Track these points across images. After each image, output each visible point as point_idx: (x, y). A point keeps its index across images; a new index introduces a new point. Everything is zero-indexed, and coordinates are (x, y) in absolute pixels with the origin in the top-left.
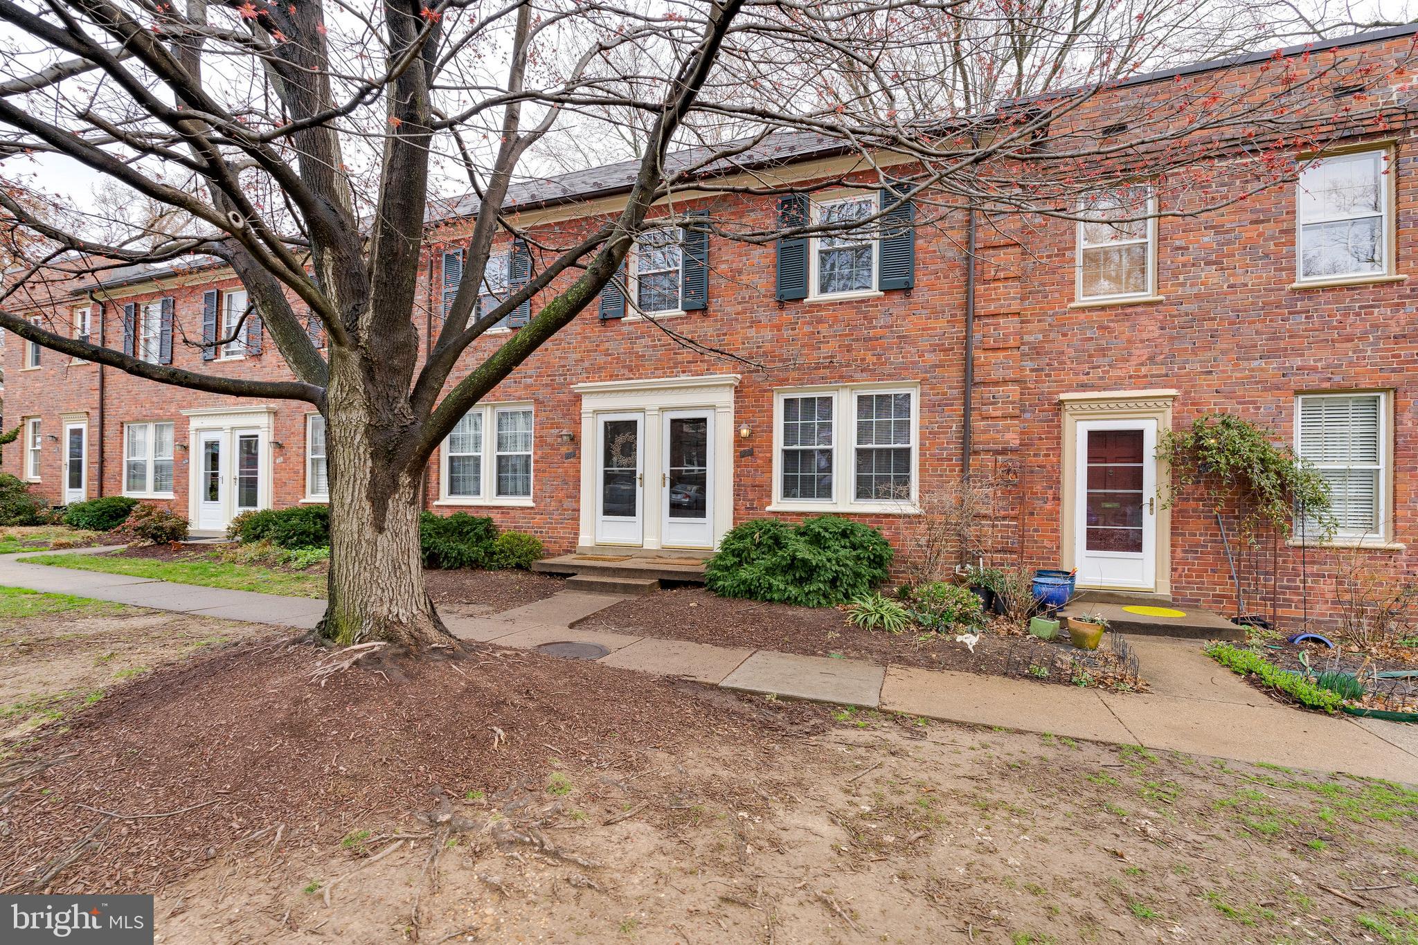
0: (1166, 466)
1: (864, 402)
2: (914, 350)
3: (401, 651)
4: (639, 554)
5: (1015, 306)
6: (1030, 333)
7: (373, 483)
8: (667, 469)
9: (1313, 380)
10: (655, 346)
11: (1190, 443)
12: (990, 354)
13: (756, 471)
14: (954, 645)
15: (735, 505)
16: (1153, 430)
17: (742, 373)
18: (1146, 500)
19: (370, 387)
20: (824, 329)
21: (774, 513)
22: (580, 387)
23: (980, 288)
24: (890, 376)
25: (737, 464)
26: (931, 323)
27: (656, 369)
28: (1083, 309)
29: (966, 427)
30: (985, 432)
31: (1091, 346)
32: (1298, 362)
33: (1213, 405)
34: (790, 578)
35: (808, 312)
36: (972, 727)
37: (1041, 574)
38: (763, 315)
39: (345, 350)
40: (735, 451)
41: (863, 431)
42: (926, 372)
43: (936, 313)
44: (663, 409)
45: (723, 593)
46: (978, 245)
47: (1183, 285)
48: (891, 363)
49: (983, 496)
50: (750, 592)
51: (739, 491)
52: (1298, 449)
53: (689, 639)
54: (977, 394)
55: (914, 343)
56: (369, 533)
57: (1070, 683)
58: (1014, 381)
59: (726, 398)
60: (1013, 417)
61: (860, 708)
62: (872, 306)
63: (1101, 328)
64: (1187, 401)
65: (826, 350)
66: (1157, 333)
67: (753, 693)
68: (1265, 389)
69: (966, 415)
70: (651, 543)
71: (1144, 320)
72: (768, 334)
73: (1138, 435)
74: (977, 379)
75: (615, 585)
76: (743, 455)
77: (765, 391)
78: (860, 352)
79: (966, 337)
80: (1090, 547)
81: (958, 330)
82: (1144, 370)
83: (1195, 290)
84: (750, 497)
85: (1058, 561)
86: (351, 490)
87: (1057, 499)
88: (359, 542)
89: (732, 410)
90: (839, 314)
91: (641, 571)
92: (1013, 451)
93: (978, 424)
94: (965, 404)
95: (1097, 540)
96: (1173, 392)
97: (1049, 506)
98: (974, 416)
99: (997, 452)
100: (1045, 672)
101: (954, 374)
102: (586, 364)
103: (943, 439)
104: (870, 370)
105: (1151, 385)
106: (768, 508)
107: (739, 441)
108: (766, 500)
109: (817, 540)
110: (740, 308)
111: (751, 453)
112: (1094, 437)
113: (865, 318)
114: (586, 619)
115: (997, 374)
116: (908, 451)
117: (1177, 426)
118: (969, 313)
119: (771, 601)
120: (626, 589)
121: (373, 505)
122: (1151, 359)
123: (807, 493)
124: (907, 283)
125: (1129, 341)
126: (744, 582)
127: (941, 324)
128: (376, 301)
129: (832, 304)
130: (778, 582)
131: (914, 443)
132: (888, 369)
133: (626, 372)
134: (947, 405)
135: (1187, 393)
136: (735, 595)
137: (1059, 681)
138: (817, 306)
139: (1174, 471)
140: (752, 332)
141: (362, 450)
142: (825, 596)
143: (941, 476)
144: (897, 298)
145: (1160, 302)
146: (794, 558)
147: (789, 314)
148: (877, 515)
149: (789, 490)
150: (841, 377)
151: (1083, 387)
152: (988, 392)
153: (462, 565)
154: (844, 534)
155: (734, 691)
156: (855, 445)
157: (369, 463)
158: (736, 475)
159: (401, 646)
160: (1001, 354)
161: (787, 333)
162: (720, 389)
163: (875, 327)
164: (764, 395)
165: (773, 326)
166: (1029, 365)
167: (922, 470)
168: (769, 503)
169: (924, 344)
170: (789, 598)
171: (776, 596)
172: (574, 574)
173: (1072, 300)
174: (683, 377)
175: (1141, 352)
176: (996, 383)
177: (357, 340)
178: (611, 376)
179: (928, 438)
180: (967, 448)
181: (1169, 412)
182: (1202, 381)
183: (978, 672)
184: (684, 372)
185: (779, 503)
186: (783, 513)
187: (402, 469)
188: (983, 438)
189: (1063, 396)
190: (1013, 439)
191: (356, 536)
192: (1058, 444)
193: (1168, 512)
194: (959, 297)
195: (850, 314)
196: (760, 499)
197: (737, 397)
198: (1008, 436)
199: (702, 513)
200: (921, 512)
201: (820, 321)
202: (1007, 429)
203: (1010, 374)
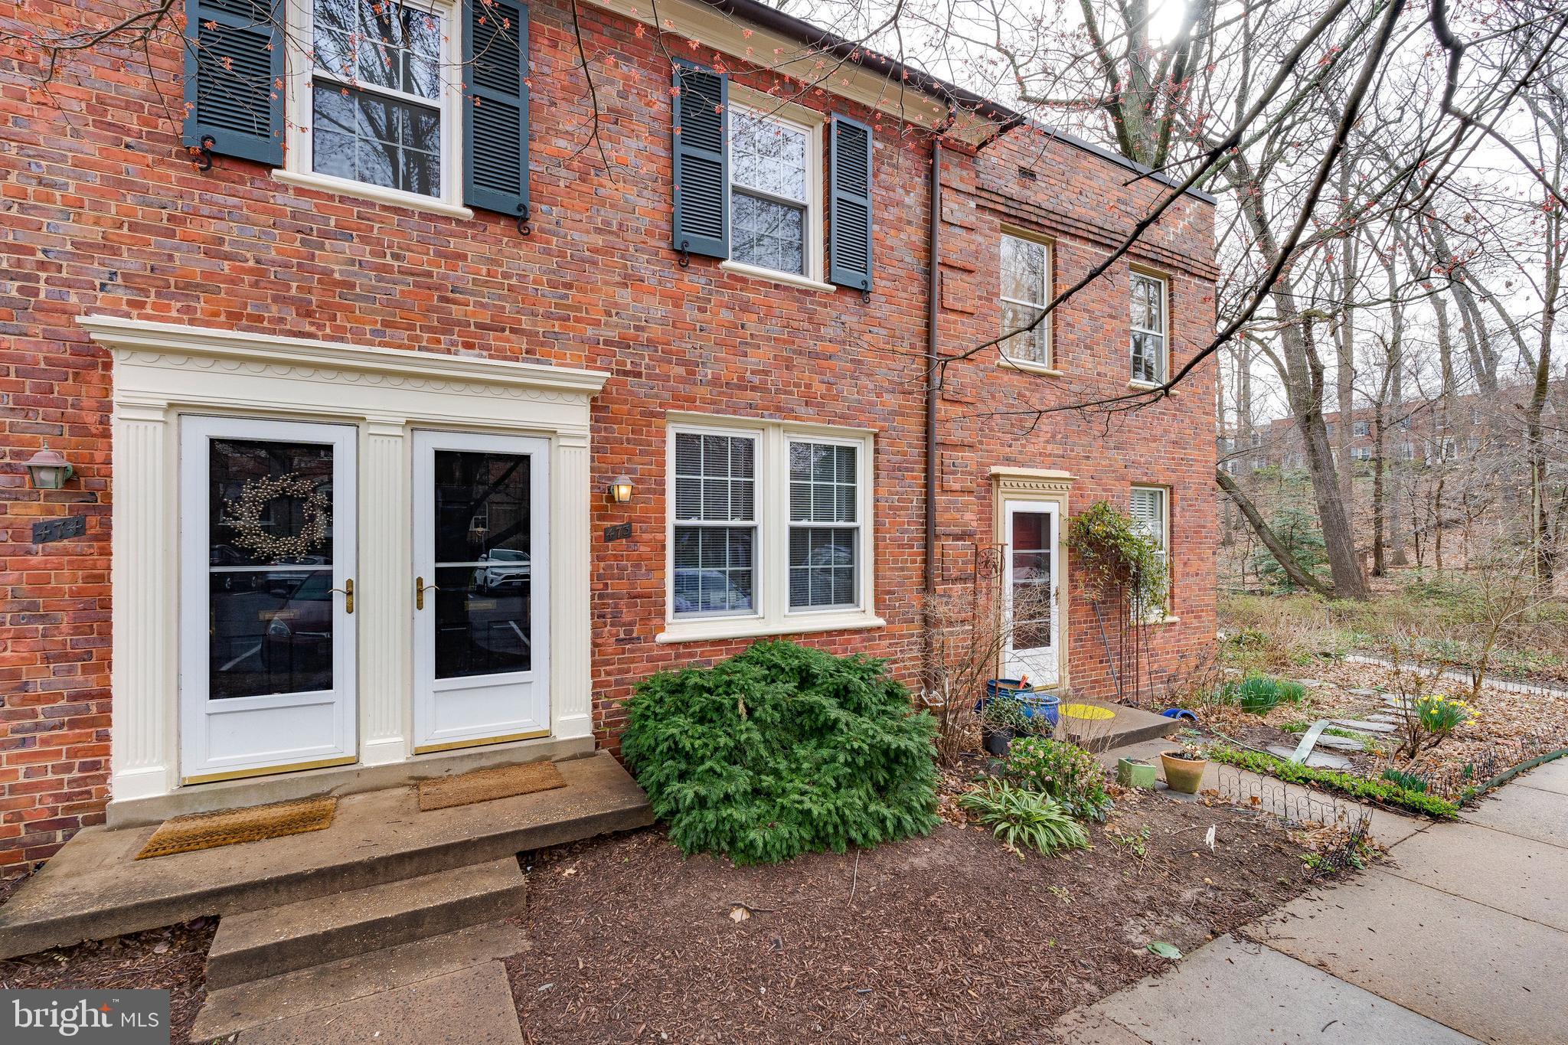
0: (1066, 554)
1: (799, 452)
2: (871, 385)
4: (355, 783)
8: (427, 568)
12: (950, 407)
13: (638, 566)
15: (596, 635)
16: (1058, 514)
17: (606, 371)
18: (1053, 589)
20: (751, 321)
21: (672, 645)
22: (101, 325)
23: (940, 318)
24: (844, 418)
25: (595, 554)
27: (386, 324)
28: (1006, 370)
29: (928, 501)
30: (947, 510)
31: (1012, 414)
32: (1132, 456)
35: (725, 286)
38: (644, 267)
40: (594, 528)
41: (798, 500)
42: (885, 420)
43: (897, 337)
44: (415, 426)
46: (938, 259)
47: (1072, 363)
48: (845, 399)
51: (601, 611)
54: (937, 457)
55: (871, 375)
58: (971, 446)
59: (576, 418)
62: (820, 304)
63: (1020, 395)
64: (1075, 486)
65: (756, 359)
68: (1117, 479)
69: (928, 486)
70: (389, 749)
71: (1048, 394)
72: (658, 310)
73: (1045, 518)
74: (938, 438)
76: (610, 536)
77: (653, 414)
78: (804, 371)
79: (926, 380)
81: (919, 369)
82: (1049, 449)
83: (1079, 371)
84: (626, 617)
89: (587, 443)
90: (775, 302)
92: (970, 535)
93: (940, 499)
94: (926, 471)
95: (1021, 638)
98: (936, 487)
99: (958, 537)
101: (914, 428)
102: (129, 262)
103: (906, 517)
104: (818, 405)
105: (1054, 466)
106: (662, 638)
107: (603, 508)
108: (656, 621)
110: (599, 241)
111: (626, 532)
112: (1017, 520)
113: (810, 320)
115: (956, 435)
116: (856, 531)
117: (1074, 512)
118: (931, 348)
122: (1054, 437)
124: (865, 283)
131: (864, 520)
132: (840, 407)
133: (291, 314)
134: (907, 470)
135: (1075, 476)
138: (740, 280)
139: (1070, 557)
140: (625, 296)
143: (902, 569)
144: (849, 300)
145: (1058, 378)
147: (695, 279)
149: (684, 599)
150: (779, 409)
151: (1009, 461)
152: (948, 457)
156: (787, 522)
158: (596, 576)
160: (960, 410)
161: (690, 314)
163: (822, 339)
164: (649, 422)
165: (665, 296)
167: (876, 560)
168: (662, 629)
169: (883, 378)
173: (998, 356)
174: (465, 357)
176: (954, 446)
178: (238, 316)
179: (887, 516)
180: (930, 531)
181: (1066, 495)
182: (1083, 466)
184: (469, 346)
185: (675, 628)
186: (686, 644)
188: (945, 517)
190: (973, 521)
192: (990, 526)
193: (1067, 601)
194: (919, 322)
195: (788, 308)
196: (645, 620)
197: (595, 420)
198: (969, 516)
199: (520, 661)
200: (881, 622)
201: (746, 307)
202: (966, 507)
203: (968, 437)
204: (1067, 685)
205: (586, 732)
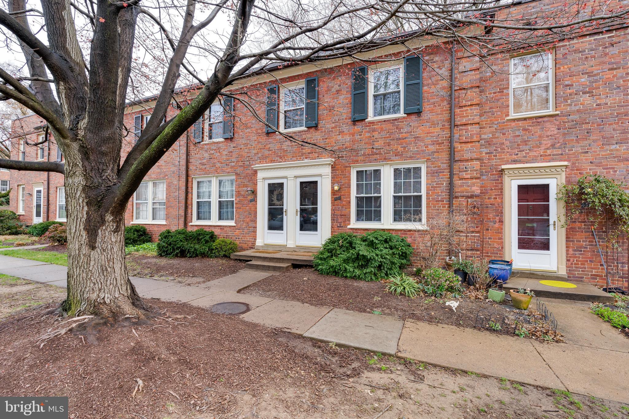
0: (562, 204)
1: (397, 172)
2: (422, 144)
3: (101, 321)
4: (285, 250)
5: (477, 119)
6: (485, 134)
7: (88, 220)
8: (298, 207)
10: (292, 145)
11: (577, 191)
12: (463, 145)
13: (343, 207)
14: (444, 307)
15: (332, 225)
16: (555, 184)
17: (335, 158)
18: (551, 222)
19: (86, 163)
20: (376, 135)
21: (351, 229)
22: (256, 166)
23: (458, 111)
24: (411, 158)
25: (333, 204)
26: (432, 130)
27: (293, 157)
28: (514, 120)
29: (451, 184)
30: (461, 186)
31: (519, 140)
33: (589, 170)
34: (356, 265)
35: (367, 126)
36: (453, 372)
37: (492, 262)
38: (345, 128)
39: (68, 141)
40: (332, 198)
41: (397, 188)
42: (429, 155)
43: (434, 124)
44: (296, 177)
45: (321, 273)
46: (456, 88)
47: (570, 105)
48: (411, 151)
49: (461, 220)
51: (334, 218)
53: (298, 300)
54: (456, 166)
55: (423, 140)
56: (85, 250)
57: (514, 334)
58: (477, 159)
59: (327, 171)
60: (476, 178)
61: (384, 354)
62: (401, 122)
63: (525, 130)
64: (574, 168)
65: (377, 145)
66: (556, 131)
67: (322, 341)
68: (619, 161)
69: (451, 178)
70: (291, 244)
71: (548, 125)
72: (348, 138)
73: (545, 188)
74: (456, 159)
75: (269, 267)
76: (336, 199)
77: (347, 167)
78: (395, 145)
79: (450, 137)
80: (520, 247)
81: (446, 133)
82: (549, 152)
83: (577, 108)
84: (340, 221)
85: (502, 255)
86: (75, 224)
87: (501, 221)
88: (79, 255)
89: (330, 177)
90: (384, 126)
91: (283, 259)
92: (477, 196)
93: (457, 182)
94: (450, 172)
95: (524, 244)
96: (566, 163)
97: (497, 225)
98: (455, 178)
99: (468, 197)
100: (498, 326)
101: (444, 156)
102: (260, 155)
103: (439, 190)
104: (400, 155)
105: (553, 160)
106: (349, 227)
107: (334, 192)
108: (347, 222)
109: (371, 245)
110: (333, 125)
111: (340, 198)
112: (521, 188)
113: (397, 128)
114: (248, 287)
115: (467, 156)
116: (421, 196)
117: (568, 182)
118: (452, 124)
119: (346, 277)
120: (275, 269)
121: (88, 233)
122: (553, 146)
123: (369, 219)
124: (419, 109)
125: (540, 136)
126: (332, 267)
127: (437, 130)
128: (89, 112)
129: (380, 121)
130: (350, 267)
131: (423, 193)
132: (409, 154)
133: (278, 159)
134: (440, 172)
135: (573, 164)
136: (328, 274)
137: (507, 333)
138: (372, 123)
139: (567, 206)
140: (340, 137)
141: (81, 200)
142: (375, 275)
143: (438, 210)
144: (413, 117)
145: (557, 115)
146: (358, 254)
147: (359, 127)
148: (404, 230)
149: (359, 217)
150: (385, 159)
151: (515, 162)
152: (462, 165)
153: (197, 256)
154: (386, 241)
155: (312, 339)
156: (392, 194)
157: (86, 208)
158: (333, 210)
159: (102, 318)
160: (469, 145)
161: (357, 137)
162: (324, 166)
163: (402, 133)
164: (346, 169)
165: (350, 134)
166: (485, 150)
167: (428, 206)
168: (349, 224)
169: (428, 140)
170: (355, 276)
171: (348, 275)
172: (251, 261)
173: (508, 115)
174: (306, 161)
175: (547, 142)
176: (467, 160)
177: (77, 135)
178: (271, 161)
179: (431, 190)
180: (452, 195)
181: (564, 174)
182: (582, 157)
183: (458, 325)
184: (306, 158)
185: (354, 224)
186: (356, 229)
187: (107, 211)
188: (460, 189)
189: (503, 167)
190: (476, 190)
191: (77, 252)
192: (502, 192)
193: (564, 229)
194: (446, 116)
195: (389, 126)
196: (344, 222)
197: (332, 170)
198: (474, 188)
199: (316, 229)
200: (427, 228)
201: (374, 131)
202: (473, 185)
203: (475, 156)
204: (563, 272)
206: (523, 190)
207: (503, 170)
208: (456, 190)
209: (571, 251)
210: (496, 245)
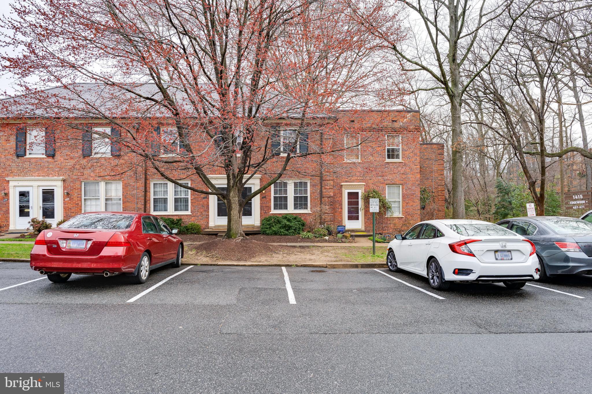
0: (363, 200)
1: (296, 184)
2: (308, 171)
6: (335, 168)
9: (389, 182)
11: (367, 196)
12: (326, 173)
13: (267, 202)
14: (324, 240)
15: (261, 212)
16: (361, 192)
17: (262, 174)
18: (359, 208)
21: (272, 214)
22: (209, 176)
24: (303, 177)
25: (261, 200)
28: (346, 163)
29: (321, 191)
30: (326, 192)
31: (348, 172)
32: (386, 178)
33: (372, 187)
34: (285, 229)
35: (280, 158)
37: (338, 226)
40: (260, 197)
41: (295, 191)
42: (311, 177)
45: (268, 234)
46: (323, 146)
47: (366, 159)
49: (326, 208)
50: (275, 233)
51: (262, 208)
52: (387, 197)
54: (323, 183)
55: (308, 169)
57: (344, 242)
58: (332, 180)
59: (258, 182)
60: (332, 189)
61: (313, 246)
63: (350, 168)
64: (367, 186)
68: (381, 184)
69: (321, 188)
71: (358, 167)
72: (270, 164)
73: (357, 193)
74: (323, 179)
76: (263, 198)
77: (269, 180)
79: (321, 169)
80: (349, 219)
81: (319, 166)
82: (358, 178)
84: (265, 210)
85: (342, 223)
87: (341, 208)
89: (259, 185)
92: (332, 197)
93: (324, 190)
94: (321, 185)
95: (350, 218)
96: (364, 184)
97: (340, 210)
98: (323, 188)
99: (328, 197)
100: (340, 241)
101: (318, 177)
103: (316, 194)
104: (297, 175)
105: (360, 182)
106: (270, 213)
109: (289, 220)
110: (261, 156)
111: (265, 197)
113: (296, 162)
115: (328, 178)
116: (307, 196)
117: (365, 191)
119: (281, 235)
122: (360, 176)
123: (281, 208)
125: (356, 171)
130: (282, 230)
131: (309, 195)
132: (302, 175)
133: (224, 172)
134: (316, 185)
135: (367, 184)
138: (283, 157)
142: (294, 233)
143: (315, 203)
145: (361, 163)
146: (285, 225)
147: (275, 159)
148: (300, 214)
149: (276, 207)
150: (291, 177)
151: (346, 182)
152: (326, 182)
154: (295, 218)
156: (293, 195)
158: (261, 204)
160: (329, 173)
161: (275, 164)
162: (255, 179)
163: (299, 164)
165: (271, 162)
166: (335, 176)
167: (311, 202)
168: (270, 211)
169: (311, 169)
170: (285, 234)
171: (282, 234)
173: (344, 160)
175: (358, 174)
176: (328, 180)
179: (312, 194)
180: (322, 197)
181: (363, 188)
182: (370, 181)
185: (273, 211)
186: (274, 214)
188: (325, 194)
189: (342, 184)
190: (332, 194)
192: (341, 195)
193: (363, 211)
196: (268, 210)
198: (331, 193)
199: (251, 215)
200: (311, 212)
202: (330, 192)
203: (331, 178)
204: (363, 229)
205: (259, 225)
206: (349, 194)
207: (342, 185)
208: (323, 194)
209: (366, 220)
210: (339, 219)
